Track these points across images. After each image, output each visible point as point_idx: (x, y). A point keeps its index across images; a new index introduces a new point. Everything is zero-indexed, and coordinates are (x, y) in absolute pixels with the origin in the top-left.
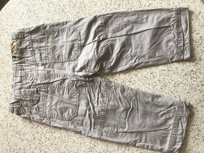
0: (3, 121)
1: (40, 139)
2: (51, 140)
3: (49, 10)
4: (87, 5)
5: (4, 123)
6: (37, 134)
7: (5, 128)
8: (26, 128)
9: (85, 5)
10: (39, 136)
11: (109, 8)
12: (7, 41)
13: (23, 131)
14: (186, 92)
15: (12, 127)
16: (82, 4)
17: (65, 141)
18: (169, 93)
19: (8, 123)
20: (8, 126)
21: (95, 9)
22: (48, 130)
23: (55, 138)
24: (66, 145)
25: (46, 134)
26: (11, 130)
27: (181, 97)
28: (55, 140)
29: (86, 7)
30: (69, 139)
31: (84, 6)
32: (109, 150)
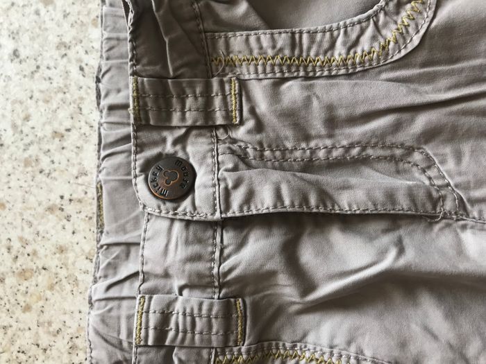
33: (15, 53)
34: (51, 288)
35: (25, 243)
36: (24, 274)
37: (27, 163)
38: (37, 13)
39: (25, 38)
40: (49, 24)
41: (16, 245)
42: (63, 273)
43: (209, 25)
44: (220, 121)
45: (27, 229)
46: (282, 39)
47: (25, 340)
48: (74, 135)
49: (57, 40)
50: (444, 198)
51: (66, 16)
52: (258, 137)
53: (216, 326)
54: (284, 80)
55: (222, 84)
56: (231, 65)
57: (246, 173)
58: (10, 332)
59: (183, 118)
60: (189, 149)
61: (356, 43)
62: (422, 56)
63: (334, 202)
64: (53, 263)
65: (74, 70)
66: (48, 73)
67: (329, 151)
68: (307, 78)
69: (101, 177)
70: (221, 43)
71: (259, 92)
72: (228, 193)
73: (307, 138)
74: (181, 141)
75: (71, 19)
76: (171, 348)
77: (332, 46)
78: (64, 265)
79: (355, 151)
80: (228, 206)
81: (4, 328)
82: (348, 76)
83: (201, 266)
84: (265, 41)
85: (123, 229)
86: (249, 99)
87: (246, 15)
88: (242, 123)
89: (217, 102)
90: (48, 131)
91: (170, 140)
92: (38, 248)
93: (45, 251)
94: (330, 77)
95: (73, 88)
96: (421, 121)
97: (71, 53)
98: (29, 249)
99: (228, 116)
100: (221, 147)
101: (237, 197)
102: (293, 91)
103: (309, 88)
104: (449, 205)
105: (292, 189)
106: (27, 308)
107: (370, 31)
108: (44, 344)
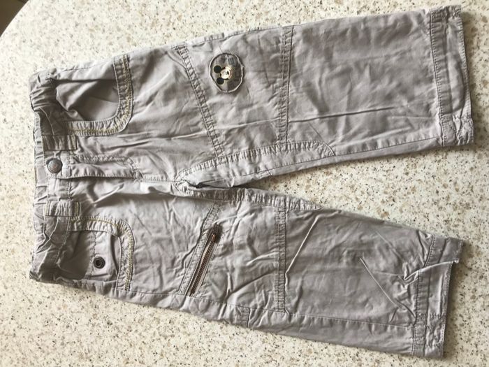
0: (41, 337)
1: (141, 359)
2: (168, 355)
3: (95, 46)
4: (185, 14)
5: (45, 341)
6: (132, 349)
7: (50, 351)
8: (102, 341)
9: (179, 14)
10: (138, 352)
11: (238, 10)
12: (10, 143)
13: (97, 350)
14: (467, 169)
15: (69, 346)
16: (172, 13)
17: (203, 352)
18: (428, 180)
19: (56, 338)
20: (58, 344)
21: (205, 20)
22: (154, 334)
23: (177, 349)
24: (207, 361)
25: (153, 343)
26: (67, 352)
27: (458, 182)
28: (178, 352)
29: (183, 18)
30: (210, 344)
31: (179, 18)
32: (311, 348)
33: (5, 120)
34: (21, 202)
35: (11, 186)
36: (11, 197)
37: (11, 159)
38: (12, 106)
39: (8, 115)
40: (17, 110)
41: (8, 187)
42: (24, 197)
43: (66, 119)
44: (70, 149)
45: (12, 182)
46: (88, 124)
47: (12, 219)
48: (27, 150)
49: (19, 117)
50: (135, 173)
51: (22, 108)
52: (81, 154)
53: (69, 210)
54: (88, 137)
55: (70, 137)
56: (73, 131)
57: (77, 165)
58: (7, 217)
59: (59, 148)
60: (61, 157)
61: (109, 126)
62: (128, 131)
63: (103, 173)
64: (21, 193)
65: (26, 128)
66: (18, 128)
67: (103, 158)
68: (96, 136)
69: (36, 165)
70: (70, 125)
71: (82, 139)
72: (71, 171)
73: (97, 154)
74: (59, 154)
75: (25, 109)
76: (56, 217)
77: (103, 127)
78: (25, 194)
79: (111, 158)
80: (71, 175)
81: (5, 216)
82: (108, 136)
83: (64, 192)
84: (83, 125)
85: (43, 182)
86: (79, 142)
87: (77, 116)
88: (77, 149)
89: (69, 142)
90: (18, 148)
91: (55, 153)
92: (15, 188)
93: (18, 189)
94: (103, 136)
95: (26, 133)
96: (128, 150)
97: (25, 121)
98: (12, 189)
99: (72, 147)
100: (71, 157)
101: (74, 172)
102: (91, 140)
103: (96, 139)
104: (137, 175)
105: (90, 170)
106: (13, 209)
107: (113, 123)
108: (19, 220)
